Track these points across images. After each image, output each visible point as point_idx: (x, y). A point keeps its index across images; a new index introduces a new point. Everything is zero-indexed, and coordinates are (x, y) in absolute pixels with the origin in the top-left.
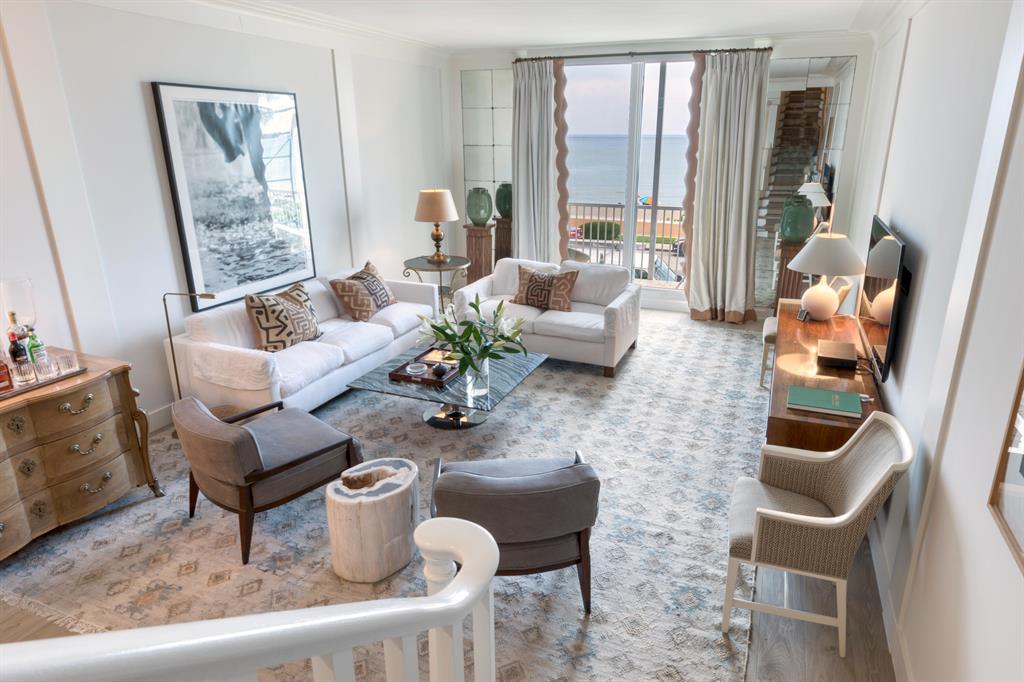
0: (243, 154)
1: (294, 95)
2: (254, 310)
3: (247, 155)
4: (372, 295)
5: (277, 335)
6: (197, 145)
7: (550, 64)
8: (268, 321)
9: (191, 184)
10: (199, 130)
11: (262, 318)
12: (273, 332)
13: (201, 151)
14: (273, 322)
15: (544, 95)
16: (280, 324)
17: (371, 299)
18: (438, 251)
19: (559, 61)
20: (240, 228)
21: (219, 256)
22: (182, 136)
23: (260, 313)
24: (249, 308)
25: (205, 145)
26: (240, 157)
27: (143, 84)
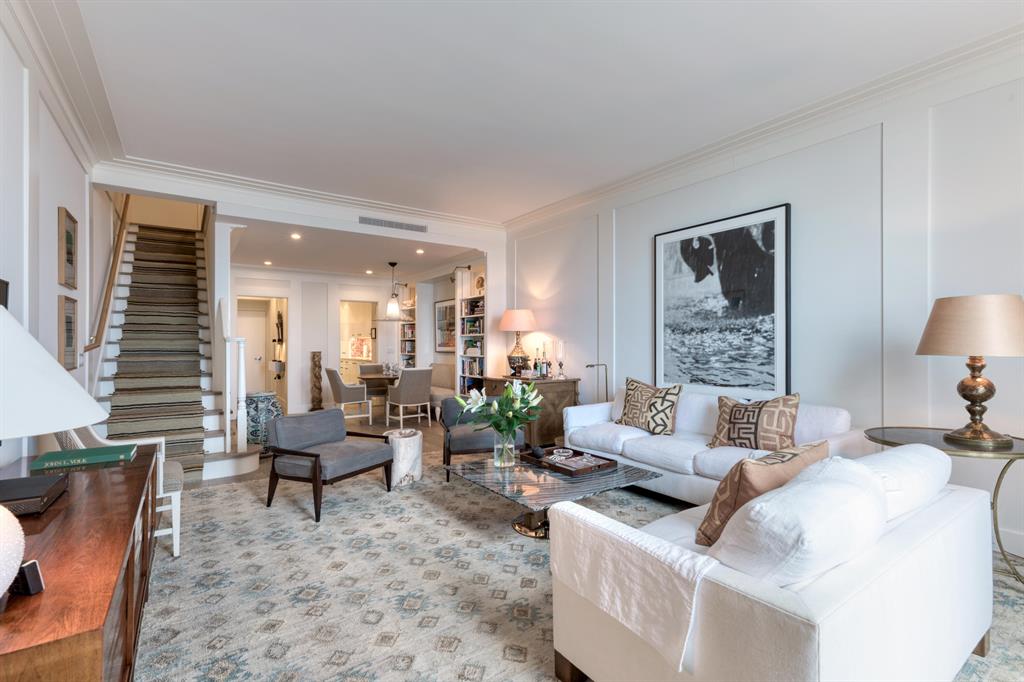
0: (712, 274)
3: (717, 274)
6: (675, 272)
9: (666, 300)
10: (678, 260)
13: (677, 275)
22: (666, 267)
25: (680, 271)
26: (709, 277)
27: (648, 237)
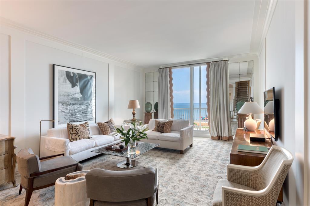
0: (77, 86)
1: (96, 73)
2: (69, 128)
3: (79, 86)
4: (110, 127)
5: (75, 136)
6: (63, 82)
7: (168, 69)
8: (73, 131)
9: (59, 92)
10: (64, 78)
11: (71, 130)
12: (73, 135)
13: (64, 83)
14: (74, 132)
15: (166, 76)
16: (76, 132)
17: (109, 128)
18: (134, 117)
19: (170, 68)
20: (73, 106)
21: (64, 113)
22: (59, 79)
23: (71, 129)
24: (68, 127)
25: (66, 82)
26: (76, 87)
27: (50, 65)
